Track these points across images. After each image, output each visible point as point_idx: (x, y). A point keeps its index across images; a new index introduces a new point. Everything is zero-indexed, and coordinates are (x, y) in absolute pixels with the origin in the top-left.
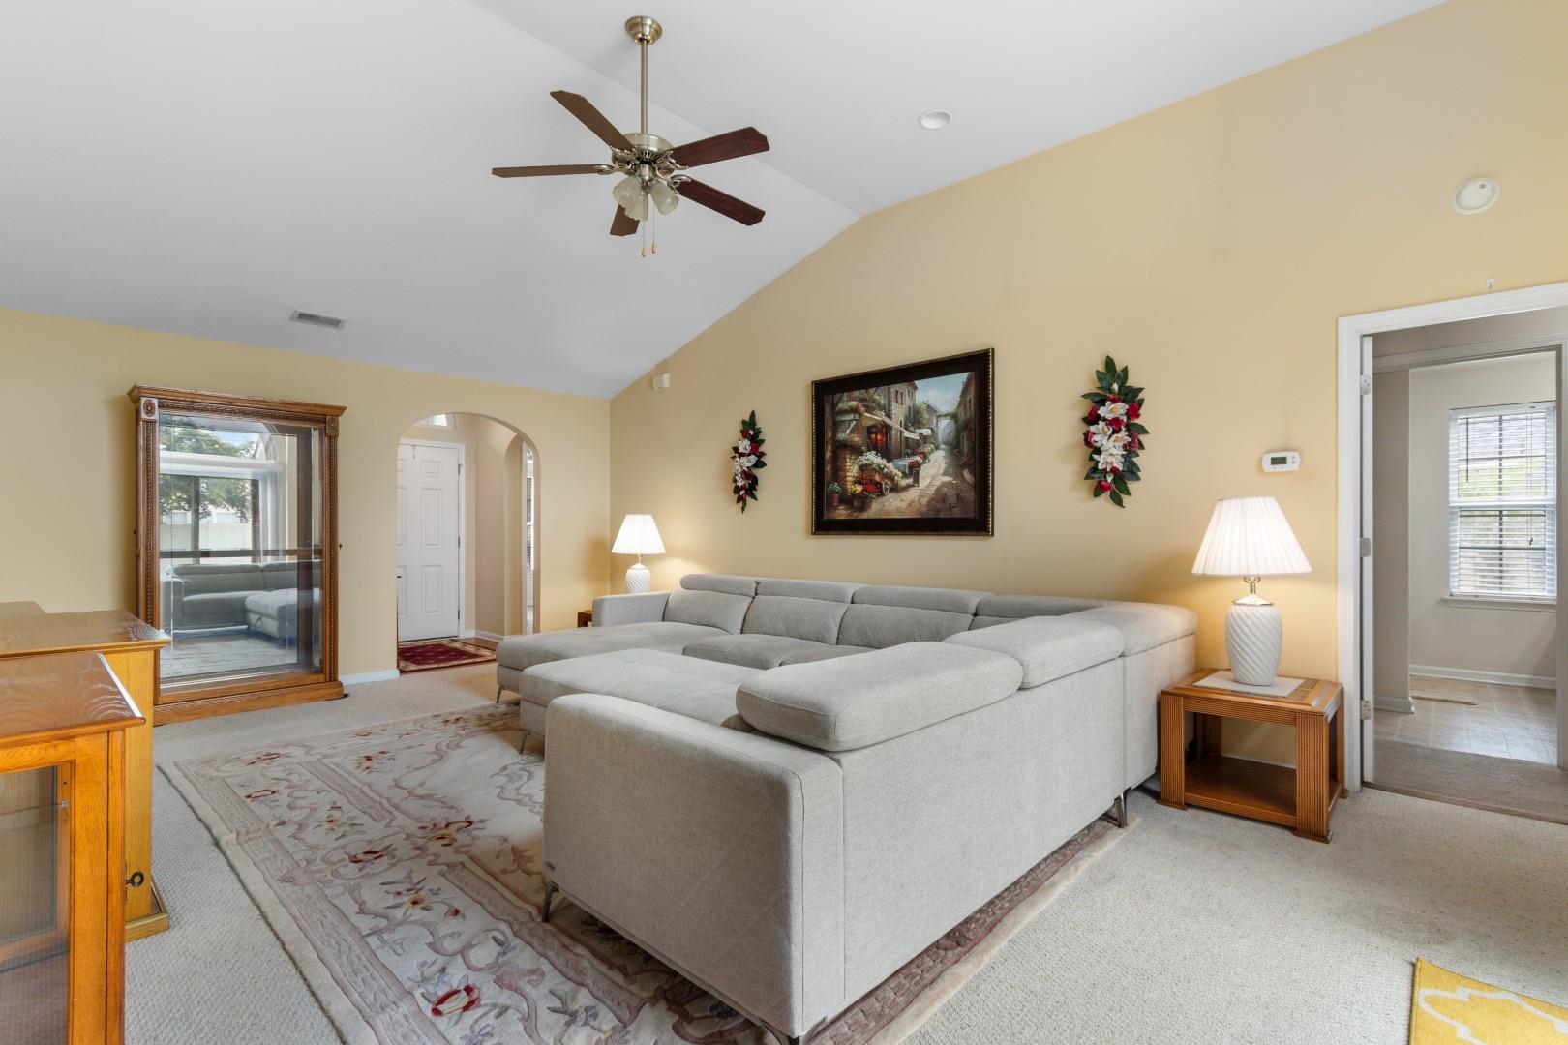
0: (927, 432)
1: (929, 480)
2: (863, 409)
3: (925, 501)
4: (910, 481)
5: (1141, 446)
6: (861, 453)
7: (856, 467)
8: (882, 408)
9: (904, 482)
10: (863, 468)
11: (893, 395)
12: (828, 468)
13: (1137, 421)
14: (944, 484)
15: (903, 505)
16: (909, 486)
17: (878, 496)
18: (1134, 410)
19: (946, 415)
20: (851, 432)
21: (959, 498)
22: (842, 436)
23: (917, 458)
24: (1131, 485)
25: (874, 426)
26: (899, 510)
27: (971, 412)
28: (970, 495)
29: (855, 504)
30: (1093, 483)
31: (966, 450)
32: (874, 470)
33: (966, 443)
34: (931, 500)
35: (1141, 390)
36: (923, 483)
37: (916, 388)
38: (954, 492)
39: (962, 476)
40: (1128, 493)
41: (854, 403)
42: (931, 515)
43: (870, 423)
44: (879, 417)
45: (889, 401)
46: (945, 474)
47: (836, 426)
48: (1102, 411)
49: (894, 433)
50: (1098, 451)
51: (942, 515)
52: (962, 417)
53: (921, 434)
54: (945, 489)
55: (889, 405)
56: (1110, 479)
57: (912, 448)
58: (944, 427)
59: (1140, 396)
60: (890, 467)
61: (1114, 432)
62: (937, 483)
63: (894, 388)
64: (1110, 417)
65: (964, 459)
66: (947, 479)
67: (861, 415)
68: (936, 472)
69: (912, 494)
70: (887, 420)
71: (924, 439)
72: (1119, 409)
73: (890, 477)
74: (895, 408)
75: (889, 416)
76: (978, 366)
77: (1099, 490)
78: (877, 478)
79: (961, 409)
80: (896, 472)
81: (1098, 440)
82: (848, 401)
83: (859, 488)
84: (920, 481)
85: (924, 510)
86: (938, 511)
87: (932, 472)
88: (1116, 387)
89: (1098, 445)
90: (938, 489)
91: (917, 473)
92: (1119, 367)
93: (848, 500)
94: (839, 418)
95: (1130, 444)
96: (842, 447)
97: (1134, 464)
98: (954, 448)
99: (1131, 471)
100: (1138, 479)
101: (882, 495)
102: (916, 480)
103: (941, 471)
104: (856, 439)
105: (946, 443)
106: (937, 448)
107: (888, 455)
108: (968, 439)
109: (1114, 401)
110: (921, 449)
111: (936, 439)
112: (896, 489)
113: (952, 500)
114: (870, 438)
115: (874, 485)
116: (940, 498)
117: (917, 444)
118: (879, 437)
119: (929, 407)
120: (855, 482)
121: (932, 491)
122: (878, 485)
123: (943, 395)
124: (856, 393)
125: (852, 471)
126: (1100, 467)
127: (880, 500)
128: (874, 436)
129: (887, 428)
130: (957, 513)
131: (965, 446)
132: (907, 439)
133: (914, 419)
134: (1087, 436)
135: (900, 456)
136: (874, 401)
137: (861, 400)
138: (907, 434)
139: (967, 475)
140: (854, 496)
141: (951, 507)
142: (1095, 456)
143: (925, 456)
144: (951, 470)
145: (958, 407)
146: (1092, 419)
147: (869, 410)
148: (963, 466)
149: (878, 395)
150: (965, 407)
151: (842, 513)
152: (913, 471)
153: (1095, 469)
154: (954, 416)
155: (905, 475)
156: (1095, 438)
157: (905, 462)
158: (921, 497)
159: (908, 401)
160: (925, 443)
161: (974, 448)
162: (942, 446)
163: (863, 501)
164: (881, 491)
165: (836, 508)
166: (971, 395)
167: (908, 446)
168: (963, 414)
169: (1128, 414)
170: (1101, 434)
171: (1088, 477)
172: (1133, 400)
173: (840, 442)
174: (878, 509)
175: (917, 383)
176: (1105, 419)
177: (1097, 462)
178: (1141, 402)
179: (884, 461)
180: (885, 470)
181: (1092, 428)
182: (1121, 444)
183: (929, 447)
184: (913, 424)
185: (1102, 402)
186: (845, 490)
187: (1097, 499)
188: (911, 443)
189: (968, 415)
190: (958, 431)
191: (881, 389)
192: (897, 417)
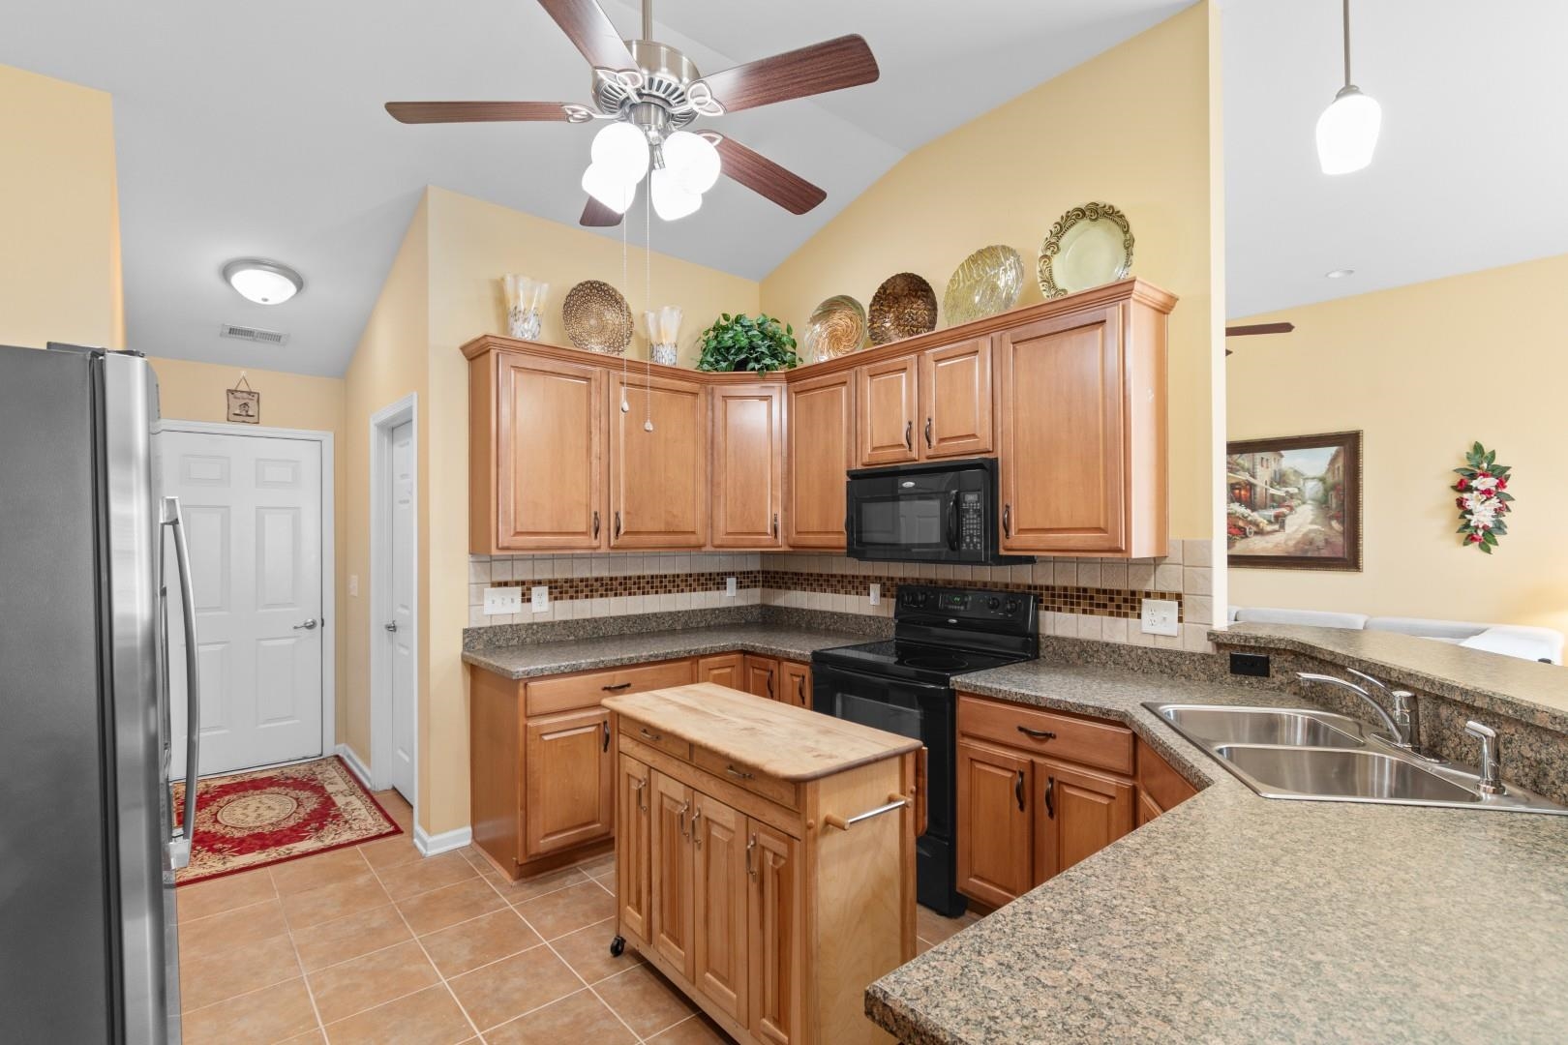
0: (1293, 490)
1: (1296, 527)
3: (1291, 543)
4: (1276, 527)
5: (1508, 510)
8: (1248, 470)
9: (1269, 528)
11: (1258, 461)
13: (1504, 491)
14: (1310, 531)
15: (1270, 545)
17: (1242, 538)
18: (1501, 484)
19: (1313, 478)
21: (1327, 542)
23: (1284, 510)
24: (1498, 538)
25: (1237, 484)
26: (1264, 549)
27: (1339, 476)
28: (1339, 540)
30: (1464, 535)
31: (1334, 506)
32: (1238, 517)
33: (1334, 501)
34: (1298, 543)
35: (1509, 468)
37: (1282, 456)
38: (1322, 537)
39: (1331, 525)
40: (1496, 543)
42: (1299, 554)
43: (1234, 481)
44: (1243, 476)
45: (1254, 465)
46: (1312, 523)
48: (1474, 483)
49: (1258, 489)
50: (1470, 512)
51: (1309, 555)
52: (1330, 480)
53: (1287, 492)
54: (1312, 535)
55: (1254, 468)
56: (1480, 533)
57: (1278, 502)
58: (1312, 489)
59: (1508, 473)
60: (1255, 516)
61: (1488, 499)
62: (1304, 530)
63: (1258, 456)
64: (1482, 488)
65: (1332, 513)
66: (1315, 527)
68: (1303, 523)
69: (1279, 537)
70: (1252, 480)
71: (1292, 496)
72: (1490, 483)
73: (1257, 525)
74: (1261, 472)
75: (1253, 476)
76: (1349, 443)
77: (1471, 538)
78: (1241, 524)
79: (1330, 474)
80: (1260, 519)
81: (1471, 504)
84: (1287, 527)
85: (1292, 550)
86: (1307, 551)
87: (1300, 521)
88: (1485, 465)
89: (1470, 508)
90: (1305, 535)
91: (1284, 522)
92: (1487, 450)
95: (1500, 509)
97: (1501, 522)
98: (1323, 503)
99: (1500, 527)
100: (1505, 533)
101: (1247, 537)
102: (1282, 527)
103: (1309, 521)
105: (1313, 500)
106: (1304, 503)
107: (1251, 505)
108: (1336, 497)
109: (1485, 475)
110: (1286, 503)
111: (1303, 496)
112: (1260, 532)
113: (1321, 544)
114: (1233, 493)
115: (1236, 530)
116: (1307, 541)
117: (1284, 499)
118: (1242, 492)
119: (1296, 471)
121: (1299, 536)
122: (1242, 530)
123: (1315, 463)
126: (1472, 524)
127: (1243, 541)
128: (1237, 491)
129: (1251, 487)
130: (1325, 553)
131: (1334, 503)
132: (1272, 495)
133: (1280, 479)
134: (1460, 503)
135: (1265, 507)
136: (1238, 464)
138: (1272, 491)
139: (1335, 524)
141: (1319, 549)
142: (1468, 516)
143: (1291, 509)
144: (1319, 520)
145: (1327, 473)
146: (1462, 487)
147: (1232, 470)
148: (1331, 518)
149: (1243, 460)
150: (1334, 473)
152: (1279, 520)
153: (1467, 526)
154: (1322, 480)
155: (1270, 522)
156: (1468, 503)
157: (1272, 513)
158: (1286, 541)
159: (1273, 466)
160: (1292, 498)
161: (1343, 504)
162: (1309, 502)
164: (1245, 534)
166: (1340, 463)
168: (1331, 478)
169: (1497, 487)
170: (1472, 500)
171: (1460, 531)
172: (1501, 475)
174: (1241, 547)
175: (1282, 452)
176: (1477, 489)
177: (1470, 521)
178: (1507, 478)
179: (1249, 511)
180: (1249, 518)
181: (1466, 496)
182: (1493, 508)
183: (1294, 503)
184: (1279, 484)
185: (1473, 476)
187: (1466, 547)
188: (1276, 498)
189: (1337, 478)
190: (1326, 492)
191: (1244, 455)
192: (1262, 478)
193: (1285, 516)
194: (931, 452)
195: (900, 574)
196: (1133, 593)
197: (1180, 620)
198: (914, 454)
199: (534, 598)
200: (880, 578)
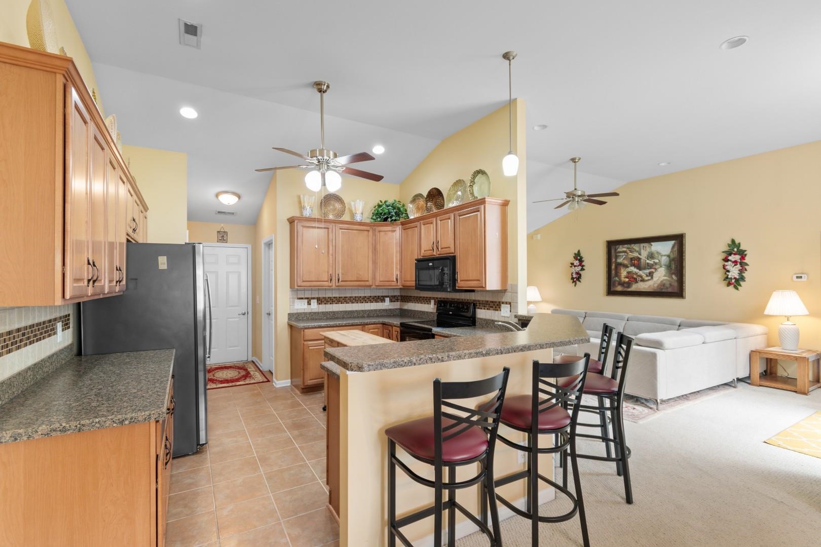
0: (657, 261)
1: (658, 278)
2: (628, 252)
3: (656, 285)
4: (649, 278)
5: (746, 270)
6: (628, 267)
7: (626, 272)
8: (638, 252)
9: (647, 278)
10: (628, 273)
11: (642, 247)
12: (613, 272)
13: (744, 261)
14: (664, 280)
15: (647, 287)
16: (649, 280)
18: (743, 258)
19: (665, 255)
20: (623, 259)
21: (671, 285)
22: (620, 260)
23: (653, 270)
24: (742, 283)
25: (634, 258)
26: (644, 288)
27: (675, 255)
28: (676, 284)
29: (625, 285)
30: (726, 282)
31: (673, 268)
32: (634, 273)
33: (673, 266)
34: (659, 285)
35: (745, 251)
36: (655, 279)
37: (652, 245)
38: (668, 283)
39: (672, 277)
40: (740, 286)
41: (625, 249)
42: (659, 290)
43: (632, 257)
44: (636, 255)
45: (640, 249)
46: (665, 276)
47: (617, 257)
48: (730, 258)
49: (642, 261)
50: (728, 271)
51: (663, 291)
52: (672, 256)
53: (654, 262)
54: (664, 282)
55: (640, 251)
56: (733, 281)
57: (650, 266)
58: (664, 260)
59: (745, 253)
60: (641, 273)
61: (735, 265)
62: (661, 279)
63: (642, 245)
64: (733, 260)
65: (673, 271)
66: (665, 278)
67: (628, 254)
68: (661, 276)
69: (650, 283)
70: (639, 256)
71: (656, 264)
72: (737, 258)
73: (641, 276)
74: (643, 252)
75: (640, 254)
76: (679, 239)
77: (729, 284)
78: (635, 276)
79: (672, 253)
80: (643, 274)
81: (728, 268)
82: (621, 248)
83: (627, 280)
84: (654, 278)
85: (656, 288)
86: (662, 289)
87: (659, 275)
88: (736, 249)
89: (728, 269)
90: (662, 282)
91: (652, 275)
92: (737, 242)
93: (622, 284)
94: (618, 254)
95: (741, 270)
96: (619, 265)
97: (743, 276)
98: (669, 267)
99: (743, 278)
100: (745, 281)
101: (637, 282)
102: (652, 278)
103: (663, 275)
104: (626, 262)
105: (665, 265)
106: (661, 267)
107: (639, 268)
108: (674, 264)
109: (735, 254)
110: (654, 267)
111: (661, 263)
112: (643, 280)
113: (668, 285)
115: (633, 279)
116: (663, 284)
117: (652, 265)
118: (636, 262)
119: (658, 252)
120: (625, 278)
121: (659, 282)
122: (635, 279)
123: (665, 249)
124: (626, 246)
125: (624, 273)
126: (729, 277)
127: (636, 284)
128: (633, 261)
129: (639, 259)
130: (670, 290)
131: (673, 267)
132: (648, 263)
133: (651, 256)
134: (724, 267)
135: (645, 269)
136: (634, 249)
137: (628, 248)
138: (648, 261)
139: (674, 277)
140: (625, 282)
141: (667, 288)
142: (727, 273)
143: (656, 269)
144: (667, 275)
145: (670, 253)
146: (726, 260)
147: (631, 252)
148: (672, 274)
149: (636, 247)
150: (673, 253)
151: (619, 288)
152: (651, 275)
153: (727, 278)
154: (669, 256)
155: (647, 276)
156: (727, 267)
157: (647, 271)
158: (654, 284)
159: (648, 250)
161: (677, 267)
162: (663, 266)
163: (629, 284)
165: (617, 287)
166: (676, 249)
167: (648, 266)
169: (740, 259)
170: (729, 265)
171: (724, 280)
172: (743, 254)
173: (618, 263)
174: (634, 287)
175: (652, 243)
176: (731, 261)
177: (728, 275)
178: (746, 255)
179: (638, 271)
180: (638, 274)
181: (726, 264)
182: (738, 269)
183: (657, 267)
184: (650, 258)
185: (730, 254)
186: (620, 279)
187: (728, 287)
188: (650, 265)
189: (674, 256)
190: (670, 261)
191: (636, 245)
192: (644, 255)
193: (653, 273)
194: (439, 253)
195: (440, 296)
196: (499, 302)
197: (510, 311)
198: (435, 253)
199: (312, 303)
200: (434, 298)
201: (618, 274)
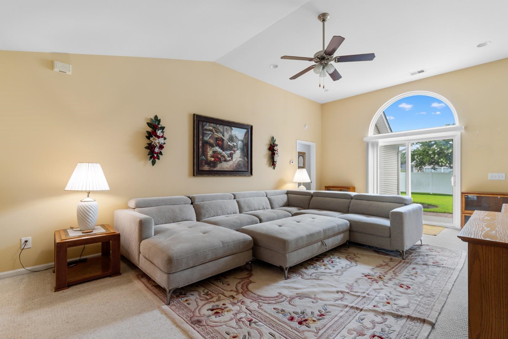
0: (235, 144)
1: (236, 159)
2: (214, 131)
3: (235, 165)
4: (230, 158)
6: (214, 147)
7: (211, 151)
8: (221, 133)
9: (228, 159)
10: (214, 152)
11: (225, 129)
12: (200, 150)
15: (229, 166)
16: (230, 160)
17: (220, 163)
19: (240, 140)
20: (210, 138)
21: (244, 165)
22: (207, 138)
23: (232, 152)
25: (218, 138)
26: (227, 168)
28: (246, 165)
29: (211, 165)
31: (245, 152)
32: (218, 153)
36: (234, 160)
37: (232, 129)
38: (242, 163)
39: (244, 159)
41: (211, 128)
42: (236, 170)
43: (217, 137)
44: (220, 135)
45: (224, 131)
46: (240, 158)
47: (204, 134)
48: (274, 148)
49: (225, 142)
52: (245, 142)
53: (233, 144)
54: (240, 162)
57: (231, 148)
58: (240, 144)
60: (224, 153)
62: (238, 160)
63: (226, 127)
65: (245, 154)
66: (241, 159)
67: (213, 133)
69: (231, 163)
70: (223, 137)
71: (235, 146)
73: (224, 156)
74: (226, 134)
75: (223, 136)
76: (249, 129)
78: (219, 156)
79: (244, 140)
80: (225, 155)
82: (209, 127)
83: (213, 159)
85: (235, 168)
86: (239, 169)
87: (237, 156)
90: (238, 162)
93: (208, 163)
94: (205, 132)
96: (206, 143)
98: (243, 150)
101: (221, 162)
102: (232, 159)
103: (239, 157)
104: (212, 141)
105: (240, 149)
106: (238, 149)
107: (223, 148)
108: (246, 148)
110: (233, 149)
111: (238, 147)
112: (225, 161)
113: (242, 165)
114: (217, 142)
115: (218, 159)
116: (239, 165)
118: (220, 142)
119: (236, 136)
120: (211, 157)
121: (236, 162)
122: (220, 159)
123: (239, 134)
124: (212, 124)
125: (210, 153)
127: (221, 164)
128: (218, 142)
129: (222, 140)
131: (245, 150)
132: (229, 145)
133: (231, 139)
135: (227, 150)
136: (219, 129)
137: (214, 128)
138: (229, 143)
139: (246, 159)
140: (211, 162)
141: (242, 168)
143: (235, 152)
144: (241, 157)
145: (244, 139)
147: (217, 132)
148: (245, 156)
149: (220, 128)
150: (245, 139)
151: (206, 168)
152: (231, 155)
155: (228, 157)
157: (229, 152)
158: (233, 164)
159: (230, 133)
160: (235, 147)
161: (248, 151)
162: (239, 149)
163: (214, 164)
164: (221, 161)
165: (204, 166)
166: (247, 136)
167: (229, 147)
168: (245, 141)
173: (205, 141)
174: (219, 167)
175: (233, 128)
179: (222, 151)
180: (222, 154)
183: (235, 149)
184: (231, 141)
186: (207, 159)
187: (272, 168)
188: (230, 146)
189: (246, 142)
190: (244, 146)
191: (221, 126)
192: (226, 137)
193: (233, 154)
201: (205, 153)
